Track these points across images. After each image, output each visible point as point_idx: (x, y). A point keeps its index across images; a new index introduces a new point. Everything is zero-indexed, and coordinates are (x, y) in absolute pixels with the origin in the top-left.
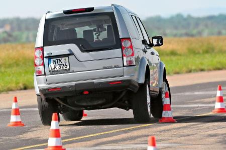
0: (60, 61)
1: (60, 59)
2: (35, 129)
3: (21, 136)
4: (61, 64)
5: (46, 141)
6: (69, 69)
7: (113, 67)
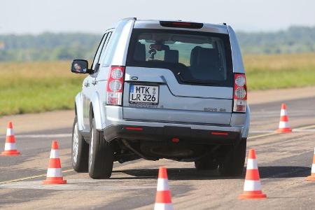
0: (146, 90)
1: (147, 87)
2: (33, 158)
3: (16, 166)
4: (147, 94)
5: (45, 172)
6: (157, 104)
7: (218, 110)
